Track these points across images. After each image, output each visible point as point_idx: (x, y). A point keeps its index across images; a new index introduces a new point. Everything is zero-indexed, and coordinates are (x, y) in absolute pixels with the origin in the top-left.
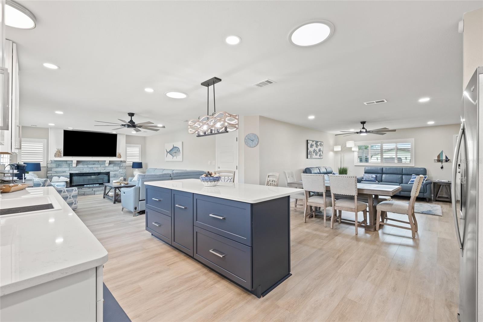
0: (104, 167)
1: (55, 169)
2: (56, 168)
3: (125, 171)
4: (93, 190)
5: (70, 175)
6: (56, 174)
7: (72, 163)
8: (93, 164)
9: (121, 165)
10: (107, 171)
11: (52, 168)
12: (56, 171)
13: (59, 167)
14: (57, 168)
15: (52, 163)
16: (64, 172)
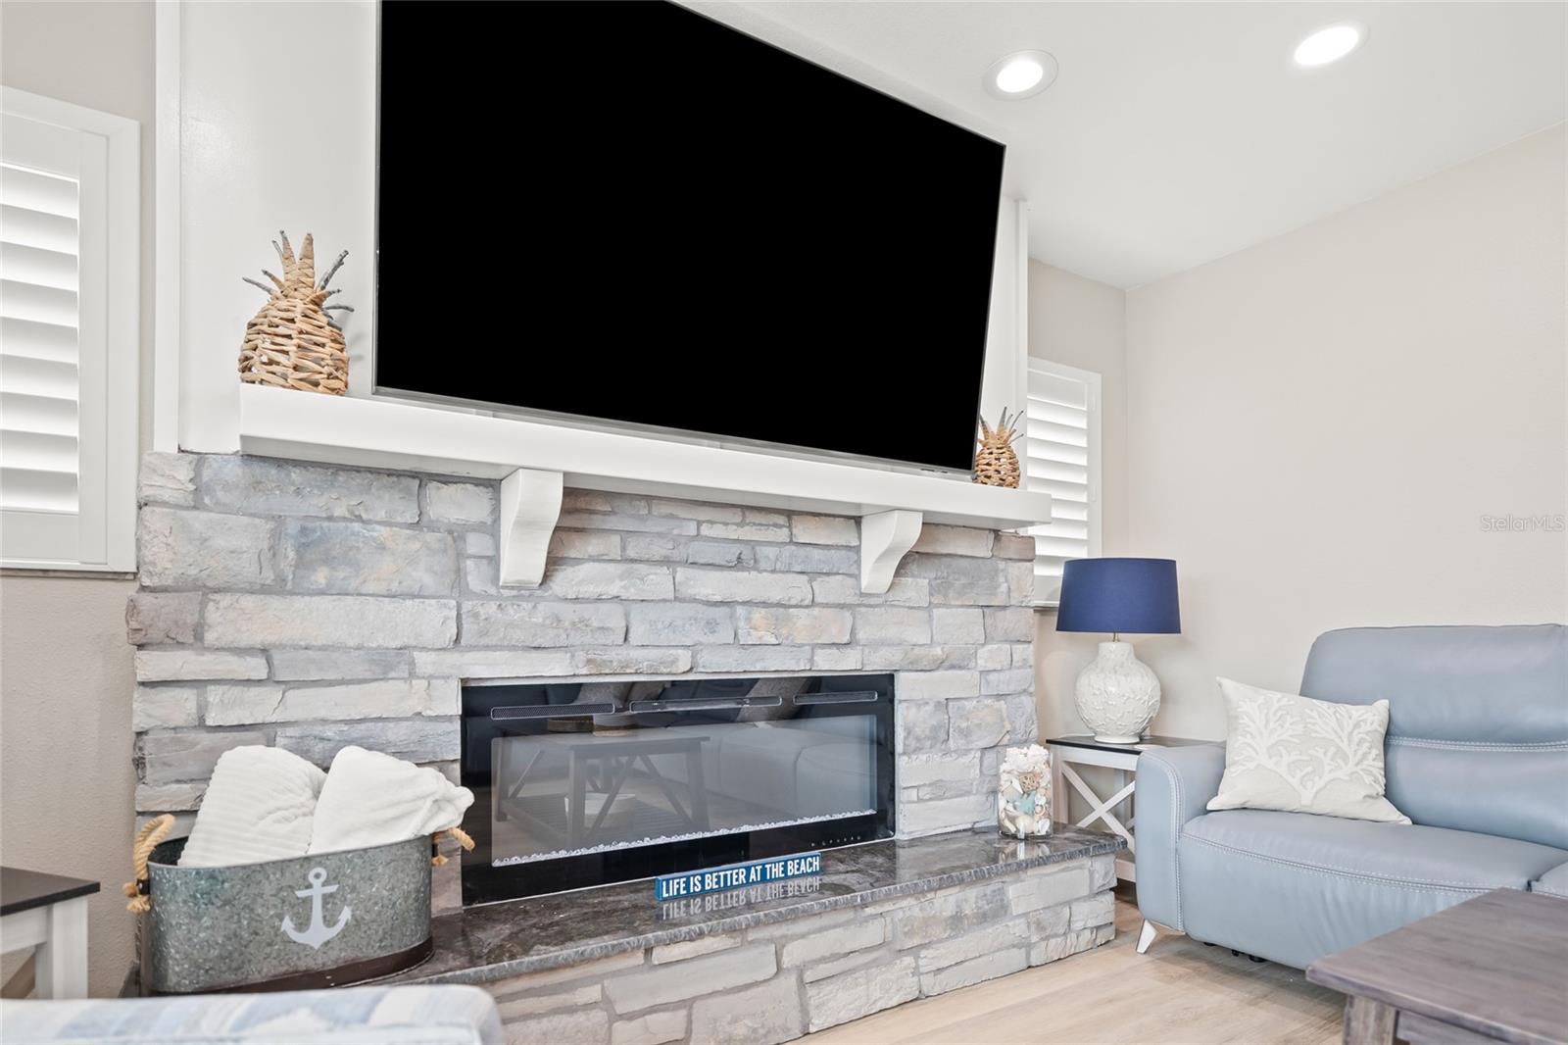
0: (842, 606)
1: (248, 602)
2: (265, 590)
3: (1025, 664)
4: (786, 962)
5: (468, 713)
6: (263, 706)
7: (492, 529)
8: (739, 564)
9: (993, 589)
10: (874, 663)
11: (205, 590)
12: (264, 651)
13: (321, 577)
14: (278, 588)
15: (199, 496)
16: (390, 662)
